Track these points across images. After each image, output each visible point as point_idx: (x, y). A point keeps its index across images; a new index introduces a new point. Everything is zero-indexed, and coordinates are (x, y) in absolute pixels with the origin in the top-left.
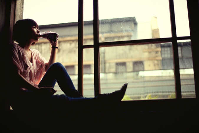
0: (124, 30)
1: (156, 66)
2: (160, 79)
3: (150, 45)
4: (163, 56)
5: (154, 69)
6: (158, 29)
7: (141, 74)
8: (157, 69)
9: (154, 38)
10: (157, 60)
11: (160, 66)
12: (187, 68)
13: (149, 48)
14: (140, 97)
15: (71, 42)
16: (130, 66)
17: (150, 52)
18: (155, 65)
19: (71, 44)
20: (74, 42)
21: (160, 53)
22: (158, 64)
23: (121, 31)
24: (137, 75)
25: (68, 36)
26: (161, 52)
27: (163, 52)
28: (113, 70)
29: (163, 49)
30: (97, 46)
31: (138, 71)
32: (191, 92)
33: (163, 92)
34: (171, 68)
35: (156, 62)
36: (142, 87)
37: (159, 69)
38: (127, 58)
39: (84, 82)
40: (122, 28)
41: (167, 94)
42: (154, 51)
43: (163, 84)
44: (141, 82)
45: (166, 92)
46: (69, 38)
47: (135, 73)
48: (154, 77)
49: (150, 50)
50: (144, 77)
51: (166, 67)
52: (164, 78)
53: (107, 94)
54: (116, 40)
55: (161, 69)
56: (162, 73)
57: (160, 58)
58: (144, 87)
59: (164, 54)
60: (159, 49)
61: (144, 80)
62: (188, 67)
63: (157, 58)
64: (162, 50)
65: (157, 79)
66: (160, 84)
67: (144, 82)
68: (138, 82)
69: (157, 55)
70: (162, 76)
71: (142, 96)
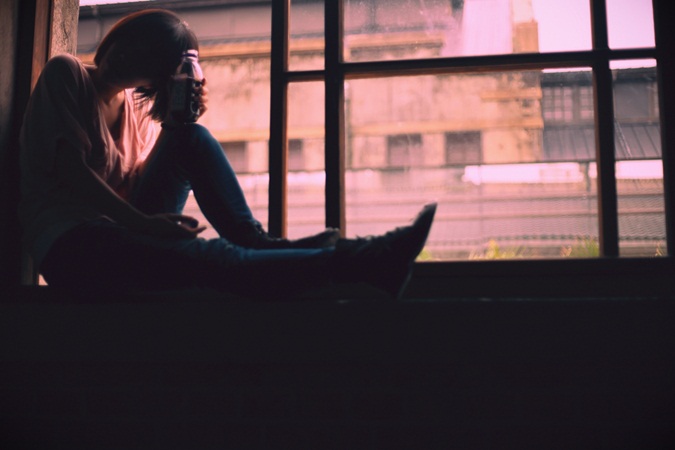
0: (429, 21)
1: (525, 149)
2: (538, 192)
3: (504, 76)
4: (548, 115)
5: (517, 159)
6: (533, 21)
7: (472, 174)
8: (527, 158)
9: (517, 52)
10: (526, 129)
11: (537, 148)
12: (630, 159)
13: (501, 88)
14: (466, 253)
15: (235, 61)
16: (435, 147)
17: (504, 101)
18: (519, 146)
19: (234, 68)
20: (248, 61)
21: (537, 104)
22: (530, 144)
23: (420, 28)
24: (459, 177)
25: (227, 41)
26: (542, 101)
27: (548, 103)
28: (378, 159)
29: (548, 92)
30: (335, 74)
31: (462, 165)
32: (637, 239)
33: (544, 238)
34: (573, 158)
35: (523, 135)
36: (473, 219)
37: (533, 159)
38: (424, 120)
39: (291, 199)
40: (421, 13)
41: (558, 243)
42: (517, 100)
43: (545, 212)
44: (473, 202)
45: (553, 237)
46: (228, 49)
47: (453, 171)
48: (515, 185)
49: (504, 95)
50: (481, 187)
51: (555, 155)
52: (549, 192)
53: (369, 239)
54: (389, 57)
55: (541, 159)
56: (542, 173)
57: (539, 122)
58: (483, 219)
59: (553, 109)
60: (536, 92)
61: (482, 196)
62: (631, 156)
63: (528, 123)
64: (544, 96)
65: (526, 192)
66: (536, 208)
67: (482, 201)
68: (461, 202)
69: (527, 111)
70: (541, 185)
71: (473, 248)
